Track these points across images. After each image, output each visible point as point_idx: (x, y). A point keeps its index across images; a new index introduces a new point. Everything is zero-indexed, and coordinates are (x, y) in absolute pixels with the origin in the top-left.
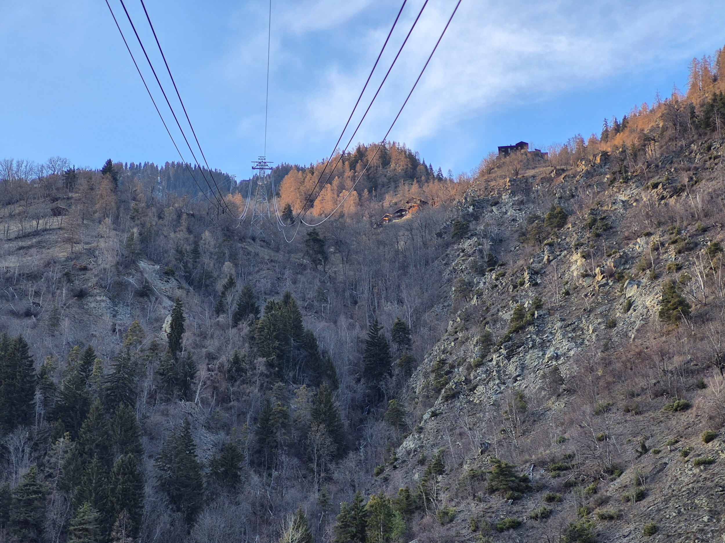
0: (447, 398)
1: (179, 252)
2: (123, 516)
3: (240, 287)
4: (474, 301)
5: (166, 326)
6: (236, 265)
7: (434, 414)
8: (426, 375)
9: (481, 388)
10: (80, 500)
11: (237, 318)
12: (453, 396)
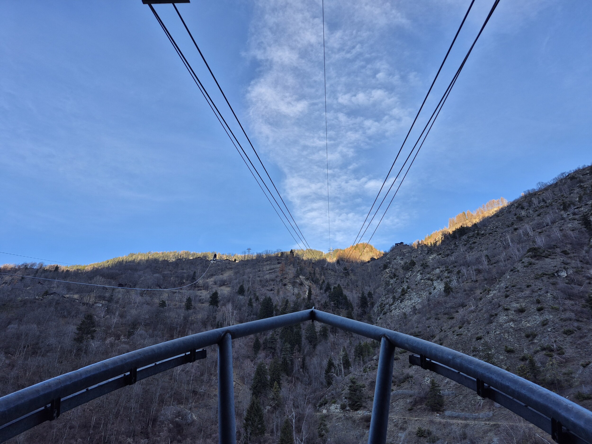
0: (384, 314)
1: (310, 273)
2: (297, 346)
3: (326, 282)
4: (390, 287)
5: (307, 293)
6: (325, 276)
7: (380, 318)
8: (378, 307)
9: (393, 311)
10: (285, 341)
11: (326, 291)
12: (385, 314)
